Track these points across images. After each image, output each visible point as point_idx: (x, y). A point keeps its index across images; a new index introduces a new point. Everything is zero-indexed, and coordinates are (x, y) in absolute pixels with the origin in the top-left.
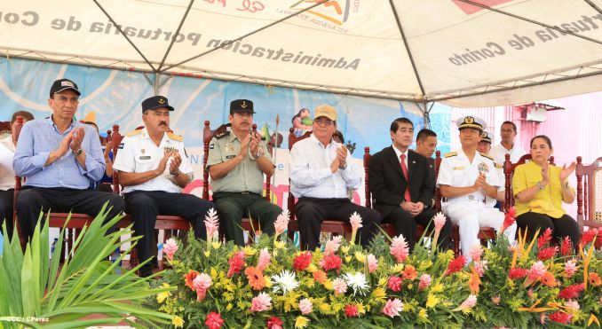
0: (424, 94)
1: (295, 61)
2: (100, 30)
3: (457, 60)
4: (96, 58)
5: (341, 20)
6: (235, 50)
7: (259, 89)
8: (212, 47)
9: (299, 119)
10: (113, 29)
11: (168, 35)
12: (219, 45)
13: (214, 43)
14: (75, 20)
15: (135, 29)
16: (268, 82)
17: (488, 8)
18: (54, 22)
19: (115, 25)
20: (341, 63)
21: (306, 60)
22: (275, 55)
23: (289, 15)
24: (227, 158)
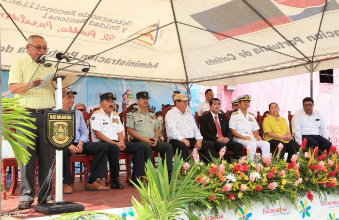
0: (187, 79)
1: (126, 65)
2: (23, 52)
3: (210, 62)
5: (153, 44)
6: (95, 60)
7: (104, 80)
9: (126, 95)
12: (87, 58)
13: (85, 57)
16: (110, 76)
17: (230, 37)
20: (150, 65)
21: (132, 64)
22: (116, 62)
23: (126, 41)
24: (138, 121)
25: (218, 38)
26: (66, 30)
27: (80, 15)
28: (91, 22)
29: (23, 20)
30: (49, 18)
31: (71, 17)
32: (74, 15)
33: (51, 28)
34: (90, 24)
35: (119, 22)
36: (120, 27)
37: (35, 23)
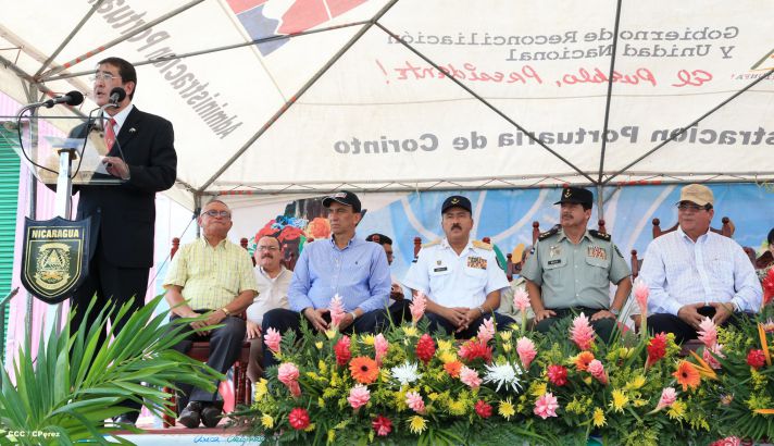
2: (511, 142)
4: (517, 178)
6: (692, 140)
8: (659, 141)
10: (526, 139)
11: (595, 134)
12: (668, 137)
13: (660, 136)
14: (478, 135)
15: (551, 134)
16: (759, 177)
18: (456, 141)
19: (526, 133)
22: (753, 138)
23: (754, 80)
24: (550, 263)
26: (576, 80)
27: (590, 37)
28: (627, 49)
29: (474, 74)
30: (522, 59)
31: (571, 47)
32: (574, 41)
33: (540, 81)
34: (626, 54)
35: (699, 35)
36: (708, 46)
37: (500, 77)
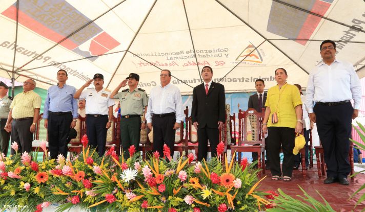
1: (251, 81)
11: (199, 80)
15: (186, 80)
19: (180, 80)
20: (272, 78)
22: (241, 80)
23: (237, 64)
25: (301, 43)
27: (188, 52)
29: (159, 64)
30: (171, 59)
32: (184, 54)
33: (178, 65)
34: (199, 57)
35: (218, 51)
36: (221, 54)
37: (167, 65)
